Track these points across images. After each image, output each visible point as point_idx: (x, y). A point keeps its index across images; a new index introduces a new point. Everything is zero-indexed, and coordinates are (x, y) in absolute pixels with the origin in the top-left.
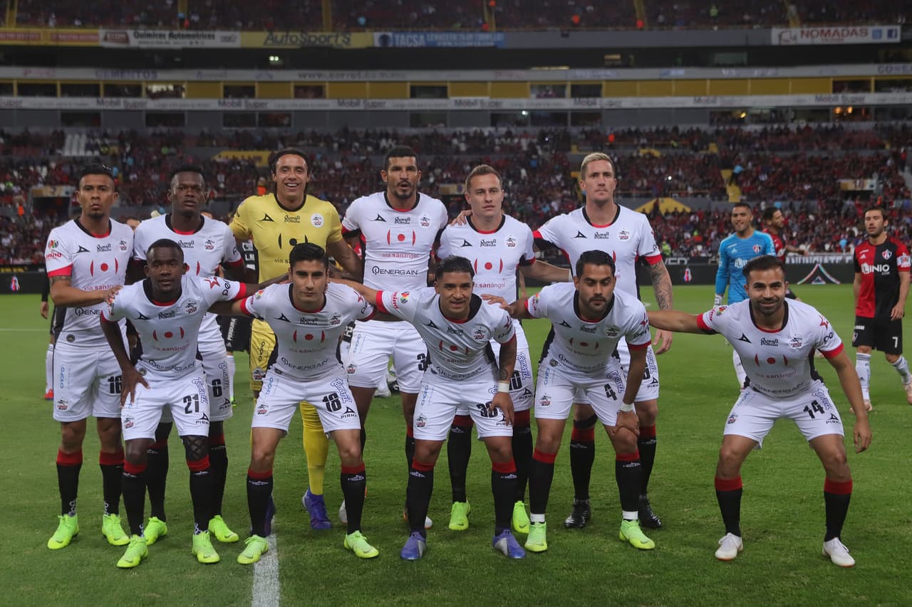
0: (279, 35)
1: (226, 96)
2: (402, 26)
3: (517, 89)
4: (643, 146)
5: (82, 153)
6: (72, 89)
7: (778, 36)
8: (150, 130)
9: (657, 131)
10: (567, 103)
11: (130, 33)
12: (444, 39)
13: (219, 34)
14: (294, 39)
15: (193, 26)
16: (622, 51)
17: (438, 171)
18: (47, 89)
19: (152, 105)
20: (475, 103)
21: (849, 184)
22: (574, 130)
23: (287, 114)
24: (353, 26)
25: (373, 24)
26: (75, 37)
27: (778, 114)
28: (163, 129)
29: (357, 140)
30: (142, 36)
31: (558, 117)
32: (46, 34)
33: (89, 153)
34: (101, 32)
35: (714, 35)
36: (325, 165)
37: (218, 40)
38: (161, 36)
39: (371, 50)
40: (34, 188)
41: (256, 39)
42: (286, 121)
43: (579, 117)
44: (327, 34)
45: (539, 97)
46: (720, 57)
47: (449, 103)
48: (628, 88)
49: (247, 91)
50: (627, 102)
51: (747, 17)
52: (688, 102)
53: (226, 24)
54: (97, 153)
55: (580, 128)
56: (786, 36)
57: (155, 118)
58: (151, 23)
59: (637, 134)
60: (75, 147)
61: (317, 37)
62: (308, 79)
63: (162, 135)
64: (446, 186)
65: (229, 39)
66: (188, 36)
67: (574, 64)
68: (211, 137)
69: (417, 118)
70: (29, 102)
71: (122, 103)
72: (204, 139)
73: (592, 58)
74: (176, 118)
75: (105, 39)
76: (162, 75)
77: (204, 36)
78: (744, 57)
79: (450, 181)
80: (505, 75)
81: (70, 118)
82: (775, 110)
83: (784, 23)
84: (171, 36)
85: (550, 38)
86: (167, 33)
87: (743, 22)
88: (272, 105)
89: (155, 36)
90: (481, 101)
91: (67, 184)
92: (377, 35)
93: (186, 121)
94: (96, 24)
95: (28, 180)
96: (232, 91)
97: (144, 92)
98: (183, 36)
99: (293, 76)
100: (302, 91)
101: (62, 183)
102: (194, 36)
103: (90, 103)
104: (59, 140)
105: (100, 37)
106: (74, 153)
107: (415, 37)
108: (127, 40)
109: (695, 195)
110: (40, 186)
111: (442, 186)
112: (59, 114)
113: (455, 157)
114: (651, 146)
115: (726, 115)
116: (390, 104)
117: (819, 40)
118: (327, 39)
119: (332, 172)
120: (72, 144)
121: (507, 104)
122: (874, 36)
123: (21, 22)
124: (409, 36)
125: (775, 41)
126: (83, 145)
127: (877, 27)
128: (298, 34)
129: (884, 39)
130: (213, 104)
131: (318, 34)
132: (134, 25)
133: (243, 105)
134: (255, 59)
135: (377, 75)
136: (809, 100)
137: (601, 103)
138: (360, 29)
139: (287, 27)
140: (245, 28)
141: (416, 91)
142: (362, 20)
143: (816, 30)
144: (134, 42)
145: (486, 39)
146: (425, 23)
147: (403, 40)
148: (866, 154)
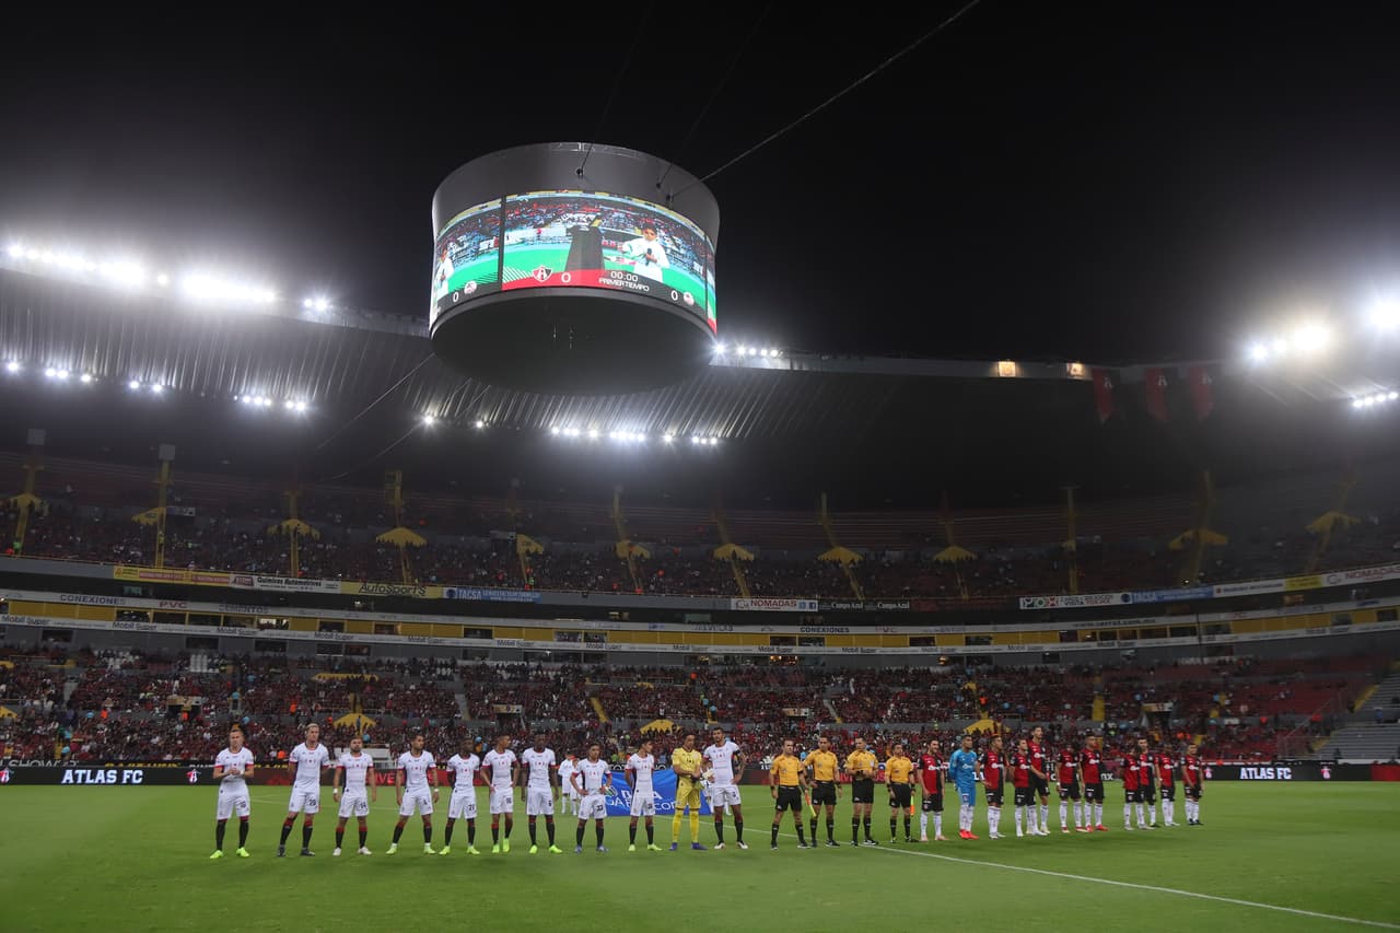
0: (371, 586)
1: (320, 630)
2: (464, 583)
3: (544, 633)
4: (639, 680)
5: (205, 671)
6: (198, 619)
7: (736, 604)
8: (260, 654)
9: (648, 669)
10: (582, 646)
11: (255, 578)
12: (495, 595)
13: (324, 582)
14: (380, 589)
15: (304, 575)
16: (621, 610)
17: (490, 694)
18: (178, 618)
19: (261, 634)
20: (513, 643)
21: (790, 712)
22: (586, 666)
23: (368, 646)
24: (426, 582)
25: (441, 581)
26: (211, 579)
27: (729, 658)
28: (271, 654)
29: (424, 668)
30: (264, 581)
31: (576, 656)
32: (187, 576)
33: (211, 671)
34: (232, 576)
35: (690, 601)
36: (402, 686)
37: (323, 587)
38: (279, 581)
39: (440, 600)
40: (170, 697)
41: (353, 588)
42: (365, 651)
43: (590, 657)
44: (408, 587)
45: (559, 640)
46: (688, 617)
47: (493, 643)
48: (627, 636)
49: (337, 626)
50: (625, 647)
51: (712, 590)
52: (670, 648)
53: (332, 576)
54: (217, 671)
55: (591, 666)
56: (741, 604)
57: (262, 644)
58: (270, 572)
59: (633, 669)
60: (199, 665)
61: (400, 589)
62: (386, 619)
63: (268, 657)
64: (498, 706)
65: (331, 587)
66: (301, 583)
67: (587, 618)
68: (308, 662)
69: (467, 653)
70: (161, 628)
71: (238, 632)
72: (303, 663)
73: (599, 613)
74: (280, 645)
75: (235, 582)
76: (271, 611)
77: (313, 584)
78: (708, 617)
79: (498, 702)
80: (538, 623)
81: (195, 642)
82: (727, 657)
83: (738, 594)
84: (287, 582)
85: (573, 598)
86: (284, 579)
87: (710, 593)
88: (357, 638)
89: (275, 581)
90: (517, 642)
91: (197, 695)
92: (446, 589)
93: (288, 648)
94: (227, 571)
95: (164, 691)
96: (327, 626)
97: (255, 623)
98: (296, 583)
99: (376, 617)
100: (381, 628)
101: (193, 695)
102: (305, 583)
103: (212, 631)
104: (186, 659)
105: (232, 580)
106: (199, 671)
107: (474, 592)
108: (252, 584)
109: (684, 718)
110: (175, 696)
111: (495, 706)
112: (185, 639)
113: (501, 684)
114: (645, 680)
115: (693, 659)
116: (448, 642)
117: (763, 608)
118: (408, 591)
119: (408, 692)
120: (196, 662)
121: (538, 644)
122: (800, 607)
123: (166, 565)
124: (469, 592)
125: (733, 608)
126: (205, 664)
127: (802, 601)
128: (385, 586)
129: (807, 609)
130: (311, 636)
131: (401, 587)
132: (257, 572)
133: (334, 637)
134: (344, 602)
135: (440, 619)
136: (755, 650)
137: (605, 647)
138: (433, 584)
139: (378, 580)
140: (343, 579)
141: (469, 632)
142: (434, 578)
143: (761, 601)
144: (257, 586)
145: (527, 596)
146: (478, 583)
147: (465, 594)
148: (798, 690)
